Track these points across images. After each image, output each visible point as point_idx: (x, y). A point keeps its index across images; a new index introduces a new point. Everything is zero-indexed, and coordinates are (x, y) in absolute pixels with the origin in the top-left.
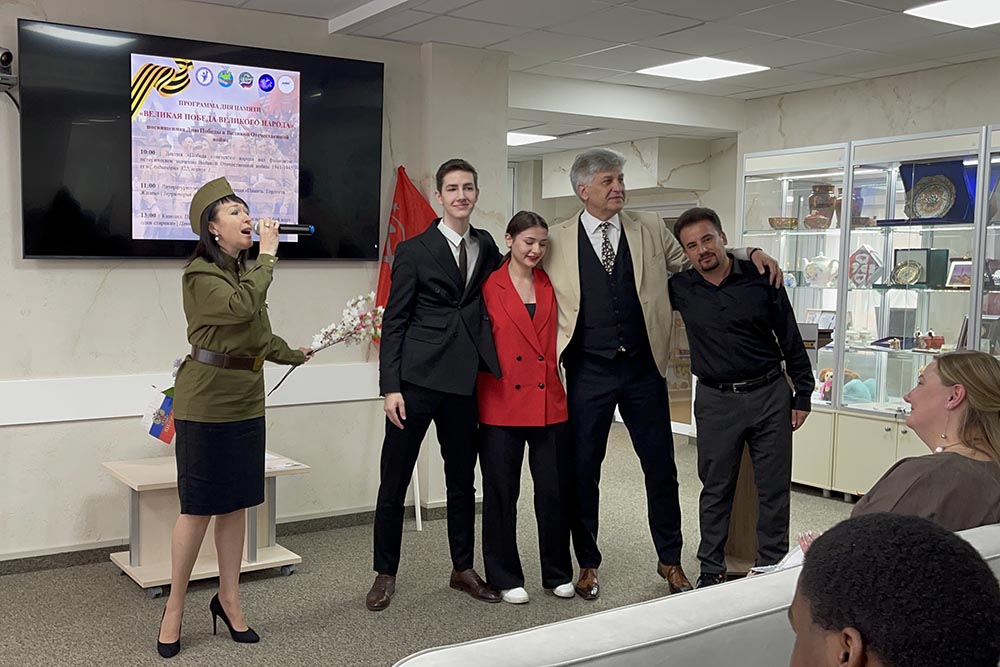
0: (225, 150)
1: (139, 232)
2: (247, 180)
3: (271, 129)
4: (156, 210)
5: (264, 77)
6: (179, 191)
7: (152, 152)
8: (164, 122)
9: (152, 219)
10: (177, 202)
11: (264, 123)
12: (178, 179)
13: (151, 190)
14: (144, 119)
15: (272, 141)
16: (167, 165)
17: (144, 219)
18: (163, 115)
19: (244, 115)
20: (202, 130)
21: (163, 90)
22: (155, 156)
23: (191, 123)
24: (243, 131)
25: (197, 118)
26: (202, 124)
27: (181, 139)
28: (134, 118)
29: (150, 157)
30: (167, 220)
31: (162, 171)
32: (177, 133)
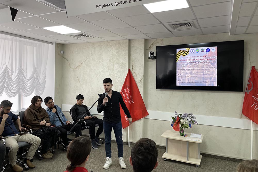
0: (197, 66)
1: (178, 84)
2: (203, 72)
3: (209, 61)
4: (181, 80)
5: (207, 49)
6: (186, 76)
7: (181, 68)
8: (183, 62)
9: (181, 82)
10: (186, 78)
11: (207, 59)
12: (186, 73)
13: (180, 76)
14: (179, 61)
15: (209, 63)
16: (184, 70)
17: (179, 82)
18: (183, 60)
19: (202, 58)
20: (192, 62)
21: (183, 55)
22: (181, 69)
23: (189, 61)
24: (202, 62)
25: (191, 60)
26: (192, 61)
27: (187, 65)
28: (177, 62)
29: (180, 69)
30: (184, 82)
31: (183, 72)
32: (186, 64)
